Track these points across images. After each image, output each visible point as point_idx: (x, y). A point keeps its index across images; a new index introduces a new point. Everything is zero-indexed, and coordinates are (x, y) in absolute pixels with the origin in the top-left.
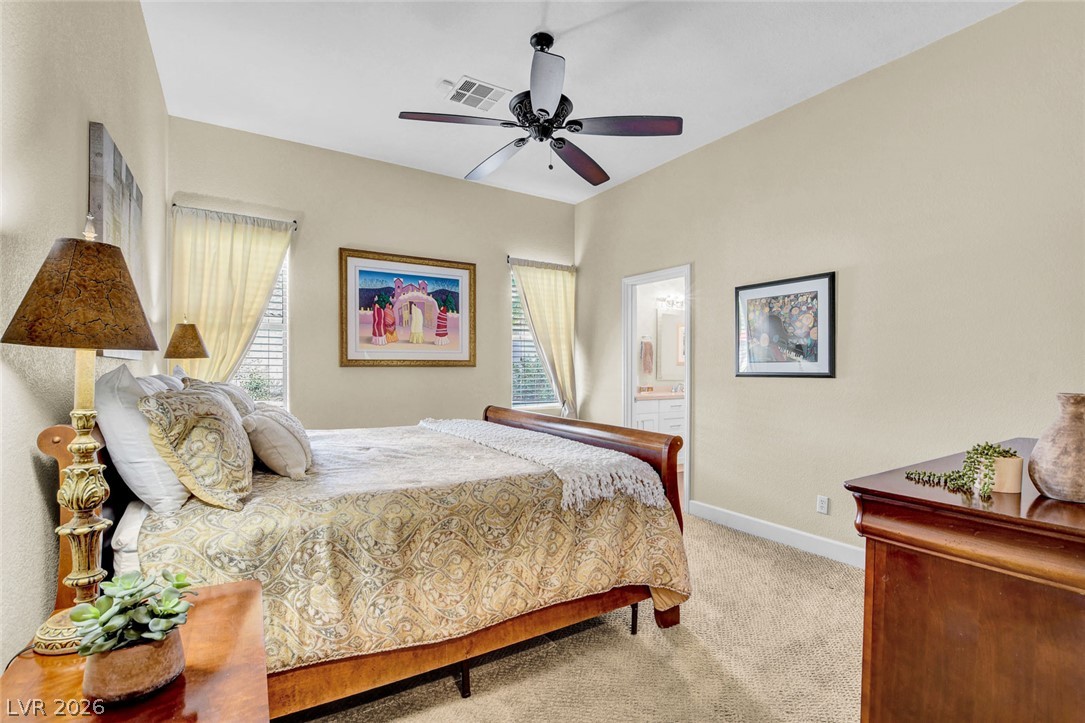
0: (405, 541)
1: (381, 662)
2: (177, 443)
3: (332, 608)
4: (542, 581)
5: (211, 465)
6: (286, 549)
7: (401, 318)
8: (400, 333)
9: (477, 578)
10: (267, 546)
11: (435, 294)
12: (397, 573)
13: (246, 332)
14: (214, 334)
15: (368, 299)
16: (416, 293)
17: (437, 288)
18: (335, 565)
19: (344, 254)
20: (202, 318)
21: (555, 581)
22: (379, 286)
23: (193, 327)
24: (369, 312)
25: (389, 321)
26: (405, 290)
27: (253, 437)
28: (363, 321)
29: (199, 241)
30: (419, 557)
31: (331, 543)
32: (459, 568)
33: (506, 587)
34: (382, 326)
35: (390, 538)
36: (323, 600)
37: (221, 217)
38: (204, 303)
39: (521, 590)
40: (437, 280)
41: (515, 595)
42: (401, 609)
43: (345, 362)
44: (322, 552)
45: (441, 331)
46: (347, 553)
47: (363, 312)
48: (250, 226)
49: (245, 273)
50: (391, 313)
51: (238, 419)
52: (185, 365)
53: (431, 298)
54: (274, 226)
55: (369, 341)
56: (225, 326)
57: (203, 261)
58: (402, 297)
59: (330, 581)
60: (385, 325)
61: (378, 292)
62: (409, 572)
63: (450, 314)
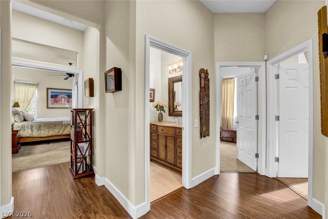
0: (40, 126)
1: (36, 138)
2: (14, 116)
3: (30, 132)
4: (58, 132)
5: (18, 118)
6: (26, 126)
7: (60, 100)
8: (59, 103)
9: (49, 131)
10: (23, 126)
11: (67, 96)
12: (39, 130)
13: (28, 103)
14: (22, 103)
15: (52, 97)
16: (63, 95)
17: (67, 94)
18: (31, 128)
19: (48, 89)
20: (20, 101)
21: (61, 132)
22: (55, 94)
23: (17, 103)
24: (53, 99)
25: (57, 100)
26: (60, 95)
27: (24, 116)
28: (51, 101)
29: (19, 88)
30: (42, 128)
31: (31, 126)
32: (47, 130)
33: (53, 132)
34: (55, 102)
35: (38, 126)
36: (30, 131)
37: (23, 83)
38: (20, 98)
39: (55, 133)
40: (67, 93)
41: (54, 133)
42: (39, 133)
43: (48, 108)
44: (30, 127)
45: (68, 102)
46: (33, 127)
47: (51, 99)
48: (29, 85)
49: (28, 93)
50: (57, 99)
51: (22, 114)
52: (16, 108)
53: (66, 96)
54: (33, 85)
55: (53, 104)
56: (24, 102)
57: (20, 91)
58: (60, 96)
59: (30, 130)
60: (56, 101)
61: (55, 95)
62: (40, 130)
63: (70, 99)
